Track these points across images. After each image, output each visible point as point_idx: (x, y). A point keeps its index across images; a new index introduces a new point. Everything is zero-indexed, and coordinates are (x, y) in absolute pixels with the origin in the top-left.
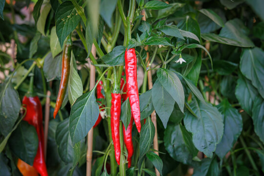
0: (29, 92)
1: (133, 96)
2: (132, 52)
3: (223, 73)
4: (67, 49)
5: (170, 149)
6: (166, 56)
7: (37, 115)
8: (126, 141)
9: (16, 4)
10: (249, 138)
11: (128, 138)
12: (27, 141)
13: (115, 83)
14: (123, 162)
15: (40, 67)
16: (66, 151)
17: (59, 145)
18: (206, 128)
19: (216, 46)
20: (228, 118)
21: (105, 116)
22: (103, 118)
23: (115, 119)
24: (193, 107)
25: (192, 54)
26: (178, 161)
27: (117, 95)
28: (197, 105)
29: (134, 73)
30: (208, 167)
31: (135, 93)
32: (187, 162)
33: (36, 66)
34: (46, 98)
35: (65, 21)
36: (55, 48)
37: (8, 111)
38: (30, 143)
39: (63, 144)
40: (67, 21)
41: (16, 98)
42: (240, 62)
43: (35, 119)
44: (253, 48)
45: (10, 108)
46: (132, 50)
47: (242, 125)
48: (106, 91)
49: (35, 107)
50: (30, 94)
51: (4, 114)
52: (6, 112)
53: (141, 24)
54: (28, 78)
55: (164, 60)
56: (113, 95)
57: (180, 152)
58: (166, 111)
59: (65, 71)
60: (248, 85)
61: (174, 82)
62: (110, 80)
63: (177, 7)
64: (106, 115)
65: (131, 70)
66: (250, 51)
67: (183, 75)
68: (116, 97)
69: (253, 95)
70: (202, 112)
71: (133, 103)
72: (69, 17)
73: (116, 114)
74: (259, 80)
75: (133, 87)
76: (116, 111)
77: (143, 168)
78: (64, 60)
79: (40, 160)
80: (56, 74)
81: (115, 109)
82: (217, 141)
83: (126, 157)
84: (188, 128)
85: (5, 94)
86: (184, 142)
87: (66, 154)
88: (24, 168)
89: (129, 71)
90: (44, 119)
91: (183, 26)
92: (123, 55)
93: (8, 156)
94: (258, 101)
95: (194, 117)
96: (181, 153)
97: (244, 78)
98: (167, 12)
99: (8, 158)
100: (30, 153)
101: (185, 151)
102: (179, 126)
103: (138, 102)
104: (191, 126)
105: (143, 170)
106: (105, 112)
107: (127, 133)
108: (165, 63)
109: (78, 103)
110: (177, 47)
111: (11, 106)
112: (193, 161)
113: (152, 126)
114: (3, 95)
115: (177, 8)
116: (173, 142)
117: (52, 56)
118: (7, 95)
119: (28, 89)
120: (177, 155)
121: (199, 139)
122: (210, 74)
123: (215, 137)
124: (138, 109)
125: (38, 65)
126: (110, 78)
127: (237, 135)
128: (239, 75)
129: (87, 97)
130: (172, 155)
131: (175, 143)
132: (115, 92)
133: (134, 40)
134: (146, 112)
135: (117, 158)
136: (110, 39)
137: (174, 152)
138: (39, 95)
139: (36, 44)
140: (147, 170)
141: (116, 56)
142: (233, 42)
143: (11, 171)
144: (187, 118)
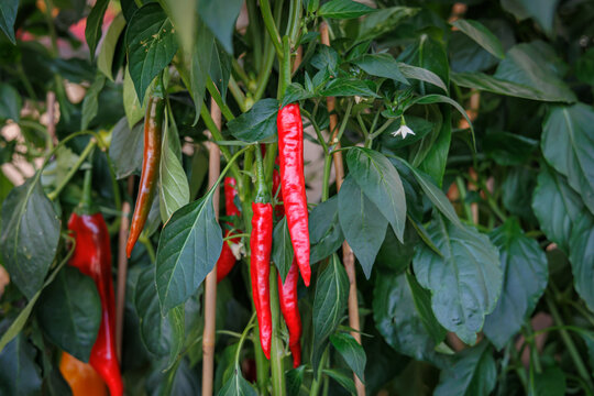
0: (81, 205)
1: (295, 207)
2: (293, 112)
3: (508, 162)
4: (154, 106)
5: (385, 327)
6: (372, 122)
7: (99, 253)
8: (284, 307)
9: (60, 15)
10: (570, 306)
11: (289, 301)
12: (77, 309)
13: (260, 180)
14: (279, 354)
15: (103, 149)
16: (159, 332)
17: (143, 317)
18: (461, 280)
19: (495, 103)
20: (516, 259)
21: (242, 255)
22: (238, 258)
23: (260, 258)
24: (434, 234)
25: (432, 118)
26: (404, 353)
27: (264, 206)
28: (444, 231)
29: (297, 156)
30: (472, 369)
31: (299, 201)
32: (425, 358)
33: (97, 148)
34: (120, 217)
35: (149, 45)
36: (133, 107)
37: (34, 243)
38: (84, 315)
39: (153, 314)
40: (152, 46)
41: (49, 214)
42: (543, 137)
43: (95, 264)
44: (573, 104)
45: (38, 237)
46: (292, 107)
47: (547, 274)
48: (242, 198)
49: (95, 237)
50: (84, 208)
51: (25, 249)
52: (30, 244)
53: (316, 52)
54: (80, 174)
55: (369, 130)
56: (255, 207)
57: (408, 333)
58: (370, 241)
59: (150, 154)
60: (562, 188)
61: (385, 175)
62: (249, 173)
63: (401, 14)
64: (243, 252)
65: (290, 150)
66: (565, 112)
67: (410, 163)
68: (262, 211)
69: (573, 210)
70: (454, 245)
71: (295, 222)
72: (155, 36)
73: (261, 248)
74: (586, 176)
75: (294, 187)
76: (261, 242)
77: (324, 367)
78: (147, 131)
79: (105, 353)
80: (136, 164)
81: (260, 237)
82: (486, 309)
83: (285, 344)
84: (422, 281)
85: (26, 207)
86: (416, 313)
87: (159, 337)
88: (75, 372)
89: (285, 153)
90: (116, 264)
91: (413, 57)
92: (275, 119)
93: (35, 342)
94: (583, 222)
95: (436, 255)
96: (410, 337)
97: (552, 173)
98: (379, 27)
99: (36, 347)
100: (84, 335)
101: (418, 332)
102: (405, 276)
103: (304, 221)
104: (429, 276)
105: (323, 373)
106: (241, 245)
107: (287, 289)
108: (370, 137)
109: (176, 222)
110: (396, 103)
111: (41, 233)
112: (437, 354)
113: (341, 276)
114: (23, 210)
115: (402, 19)
116: (393, 311)
117: (127, 125)
118: (31, 209)
119: (79, 199)
120: (401, 340)
121: (445, 304)
122: (479, 163)
123: (481, 300)
124: (304, 235)
125: (100, 145)
126: (249, 170)
127: (536, 296)
128: (542, 166)
129: (196, 211)
130: (389, 341)
131: (397, 313)
132: (259, 200)
133: (297, 85)
134: (328, 244)
135: (265, 343)
136: (253, 85)
137: (395, 333)
138: (106, 211)
139: (95, 99)
140: (333, 373)
141: (260, 120)
142: (523, 91)
143: (42, 375)
144: (420, 258)
